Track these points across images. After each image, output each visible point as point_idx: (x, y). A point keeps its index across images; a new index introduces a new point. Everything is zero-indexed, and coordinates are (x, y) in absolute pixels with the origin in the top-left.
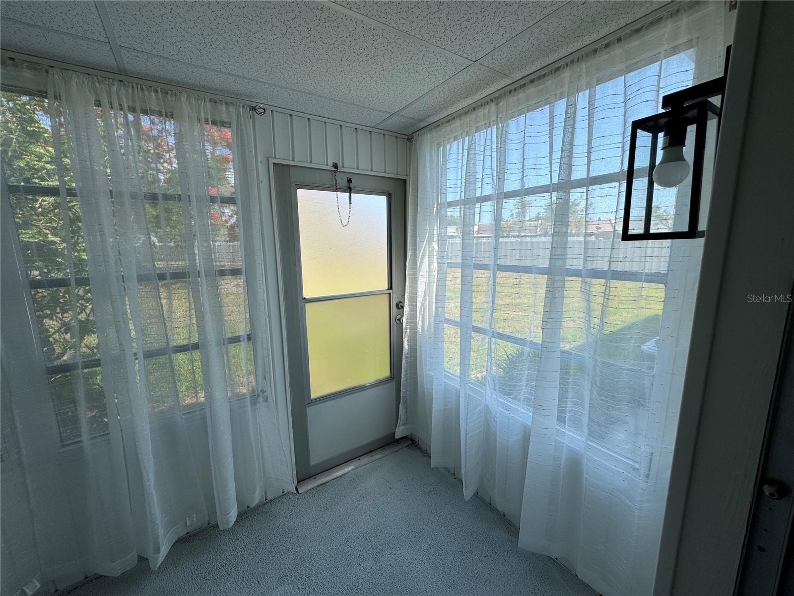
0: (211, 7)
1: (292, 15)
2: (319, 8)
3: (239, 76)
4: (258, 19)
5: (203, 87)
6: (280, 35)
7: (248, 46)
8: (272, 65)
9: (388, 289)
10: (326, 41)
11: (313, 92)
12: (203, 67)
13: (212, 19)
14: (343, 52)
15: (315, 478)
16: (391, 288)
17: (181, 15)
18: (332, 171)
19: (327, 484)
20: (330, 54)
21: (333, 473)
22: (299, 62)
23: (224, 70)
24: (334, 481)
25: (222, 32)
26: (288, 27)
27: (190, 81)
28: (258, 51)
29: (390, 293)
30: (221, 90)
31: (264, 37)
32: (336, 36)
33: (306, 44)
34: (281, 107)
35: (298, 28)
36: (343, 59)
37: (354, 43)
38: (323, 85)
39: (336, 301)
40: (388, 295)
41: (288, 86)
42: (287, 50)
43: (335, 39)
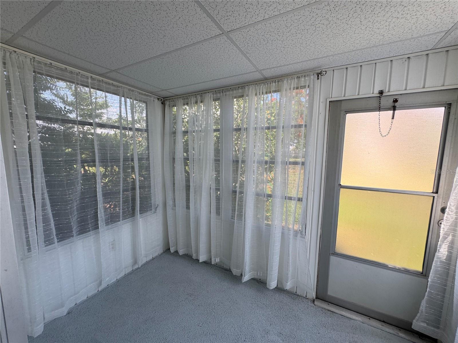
0: (278, 39)
1: (314, 19)
2: (327, 5)
3: (307, 61)
4: (299, 31)
5: (295, 72)
6: (313, 32)
7: (302, 45)
8: (319, 48)
9: (433, 193)
10: (342, 18)
11: (355, 49)
12: (290, 64)
13: (281, 43)
14: (359, 16)
15: (328, 304)
16: (437, 192)
17: (271, 49)
18: (377, 97)
19: (335, 314)
20: (350, 23)
21: (342, 311)
22: (333, 38)
23: (299, 61)
24: (341, 316)
25: (288, 46)
26: (315, 25)
27: (289, 72)
28: (307, 45)
29: (434, 197)
30: (304, 70)
31: (306, 37)
32: (348, 11)
33: (331, 27)
34: (340, 65)
35: (320, 22)
36: (362, 20)
37: (364, 7)
38: (358, 42)
39: (369, 192)
40: (432, 198)
41: (336, 53)
42: (322, 36)
43: (348, 14)
